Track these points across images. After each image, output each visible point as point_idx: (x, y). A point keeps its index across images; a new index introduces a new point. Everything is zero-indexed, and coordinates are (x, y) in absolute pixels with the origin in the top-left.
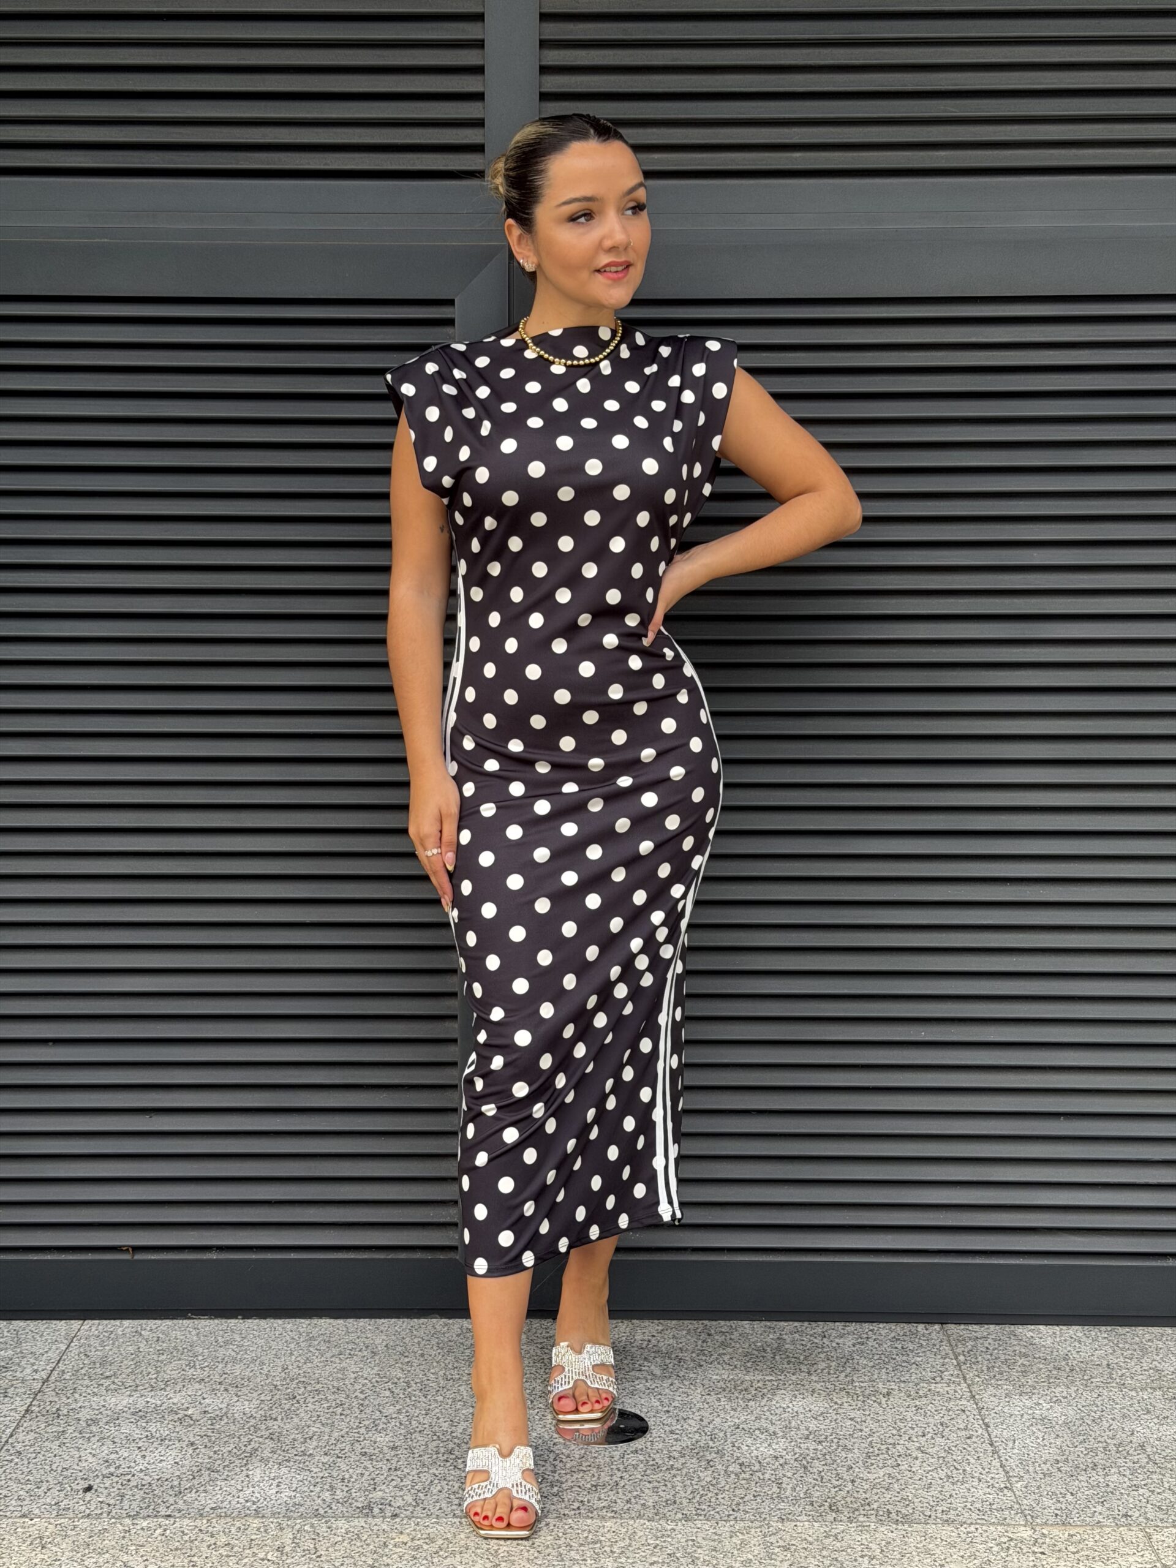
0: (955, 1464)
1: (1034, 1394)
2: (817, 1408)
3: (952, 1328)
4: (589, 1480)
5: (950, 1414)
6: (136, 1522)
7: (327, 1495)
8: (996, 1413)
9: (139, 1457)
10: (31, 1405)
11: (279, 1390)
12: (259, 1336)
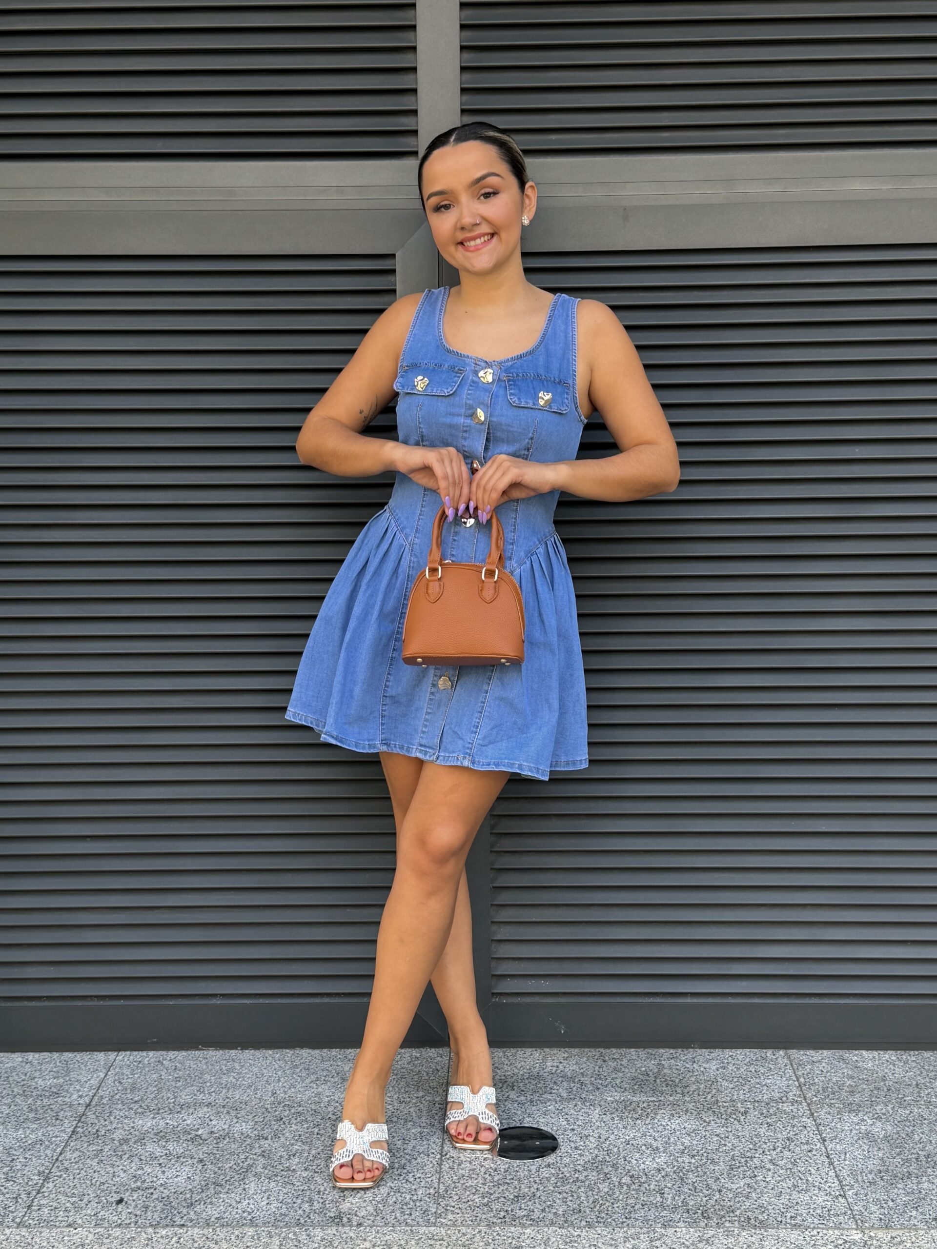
0: (800, 1174)
1: (859, 1111)
2: (690, 1126)
3: (795, 1053)
4: (512, 1191)
5: (795, 1130)
6: (157, 1231)
7: (306, 1206)
8: (831, 1129)
9: (160, 1172)
10: (76, 1127)
11: (269, 1112)
12: (254, 1064)
